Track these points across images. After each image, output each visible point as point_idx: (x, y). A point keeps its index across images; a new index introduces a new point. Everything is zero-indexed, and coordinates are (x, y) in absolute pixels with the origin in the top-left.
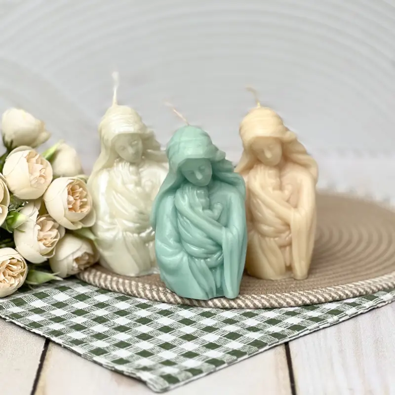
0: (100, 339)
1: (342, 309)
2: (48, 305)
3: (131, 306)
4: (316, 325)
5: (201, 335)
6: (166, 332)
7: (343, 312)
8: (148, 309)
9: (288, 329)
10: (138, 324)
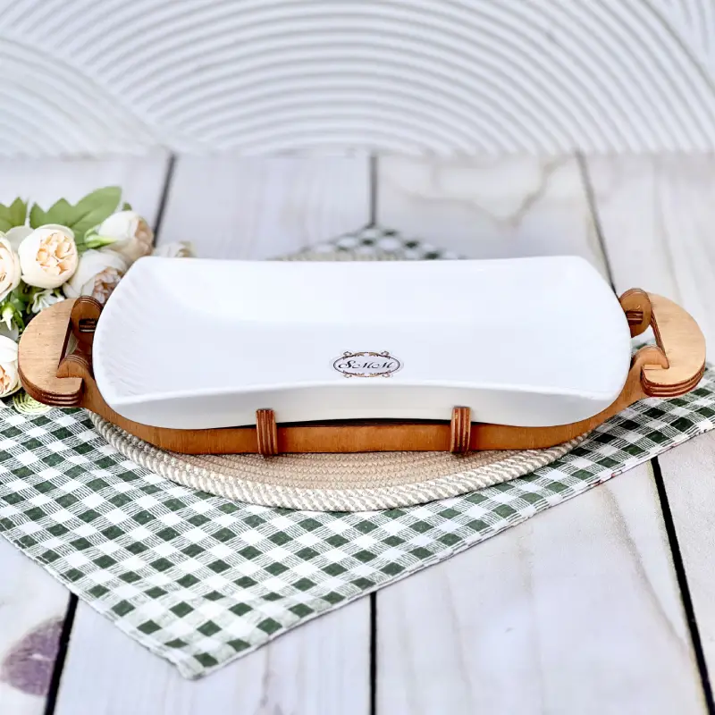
0: (129, 582)
1: (460, 535)
2: (74, 516)
3: (182, 520)
4: (420, 562)
5: (262, 579)
6: (218, 572)
7: (461, 539)
8: (204, 525)
9: (382, 570)
10: (185, 556)
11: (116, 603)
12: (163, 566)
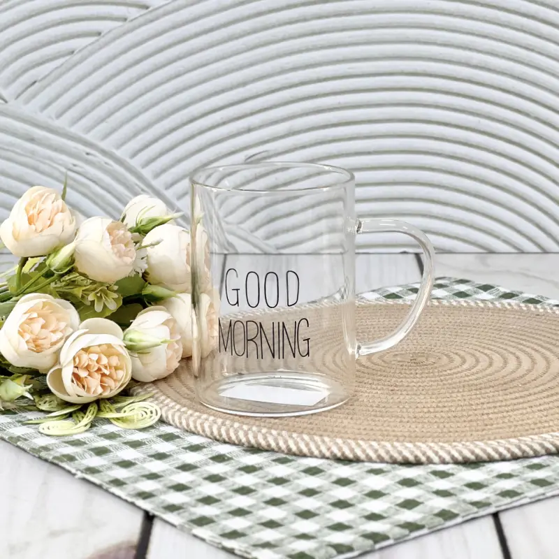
3: (265, 460)
4: (541, 490)
6: (309, 496)
10: (271, 484)
11: (194, 517)
12: (245, 491)
